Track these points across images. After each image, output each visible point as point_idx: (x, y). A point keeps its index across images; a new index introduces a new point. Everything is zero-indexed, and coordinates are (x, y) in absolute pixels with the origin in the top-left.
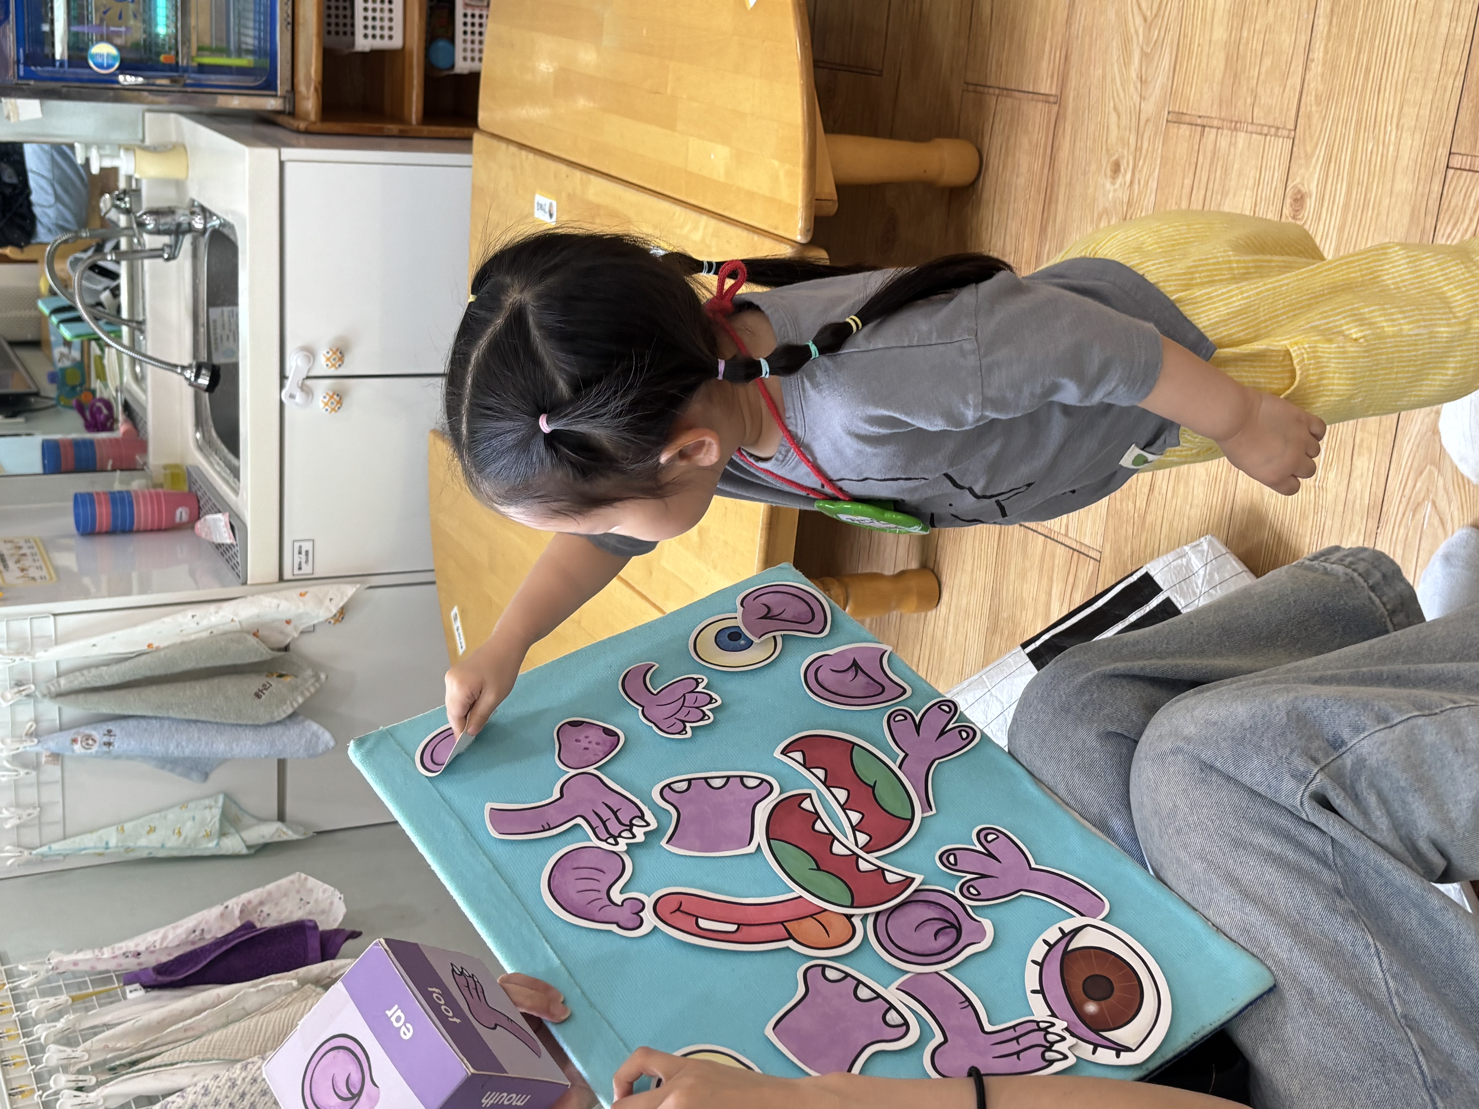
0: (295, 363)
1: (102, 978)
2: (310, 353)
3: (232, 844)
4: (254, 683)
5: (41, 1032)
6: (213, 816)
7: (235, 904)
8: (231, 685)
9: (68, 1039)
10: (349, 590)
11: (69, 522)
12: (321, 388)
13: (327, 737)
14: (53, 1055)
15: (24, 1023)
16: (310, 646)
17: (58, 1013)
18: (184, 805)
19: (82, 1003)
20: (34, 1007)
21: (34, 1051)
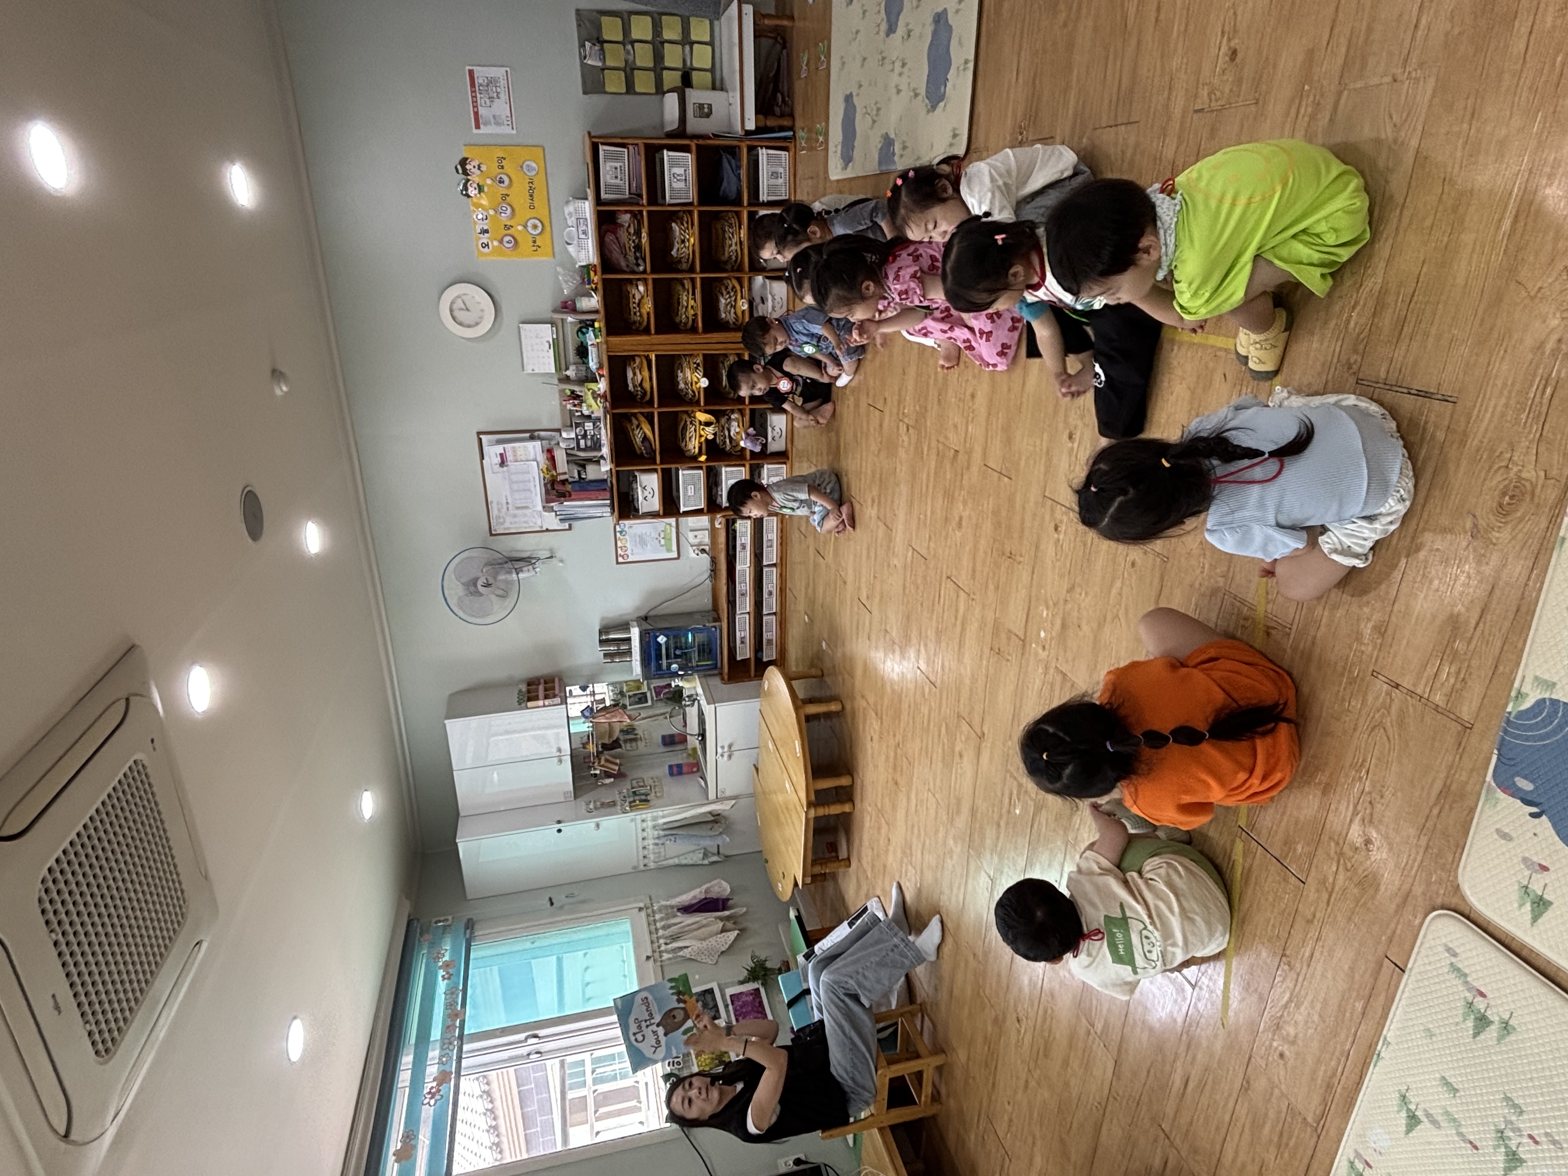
0: (720, 750)
1: (672, 907)
2: (723, 747)
3: (706, 862)
4: (710, 826)
5: (659, 925)
6: (701, 856)
7: (704, 887)
8: (704, 826)
9: (664, 928)
10: (733, 802)
11: (667, 771)
12: (726, 755)
13: (728, 839)
14: (661, 932)
15: (655, 921)
16: (724, 814)
17: (662, 919)
18: (694, 851)
19: (667, 918)
20: (657, 917)
21: (657, 930)
